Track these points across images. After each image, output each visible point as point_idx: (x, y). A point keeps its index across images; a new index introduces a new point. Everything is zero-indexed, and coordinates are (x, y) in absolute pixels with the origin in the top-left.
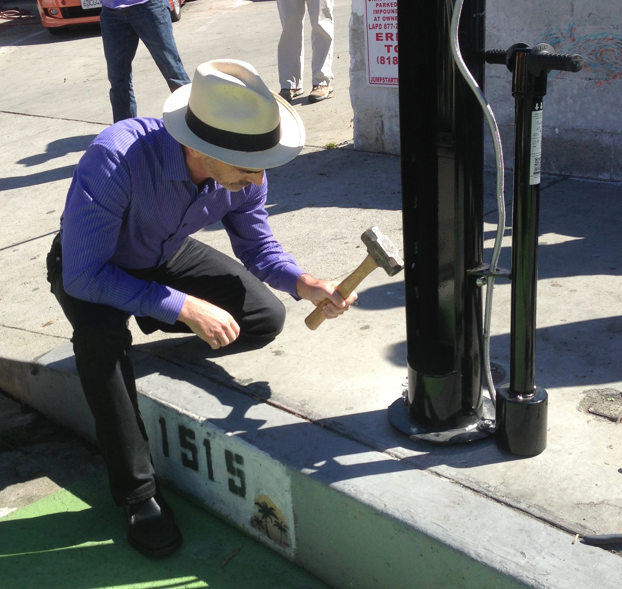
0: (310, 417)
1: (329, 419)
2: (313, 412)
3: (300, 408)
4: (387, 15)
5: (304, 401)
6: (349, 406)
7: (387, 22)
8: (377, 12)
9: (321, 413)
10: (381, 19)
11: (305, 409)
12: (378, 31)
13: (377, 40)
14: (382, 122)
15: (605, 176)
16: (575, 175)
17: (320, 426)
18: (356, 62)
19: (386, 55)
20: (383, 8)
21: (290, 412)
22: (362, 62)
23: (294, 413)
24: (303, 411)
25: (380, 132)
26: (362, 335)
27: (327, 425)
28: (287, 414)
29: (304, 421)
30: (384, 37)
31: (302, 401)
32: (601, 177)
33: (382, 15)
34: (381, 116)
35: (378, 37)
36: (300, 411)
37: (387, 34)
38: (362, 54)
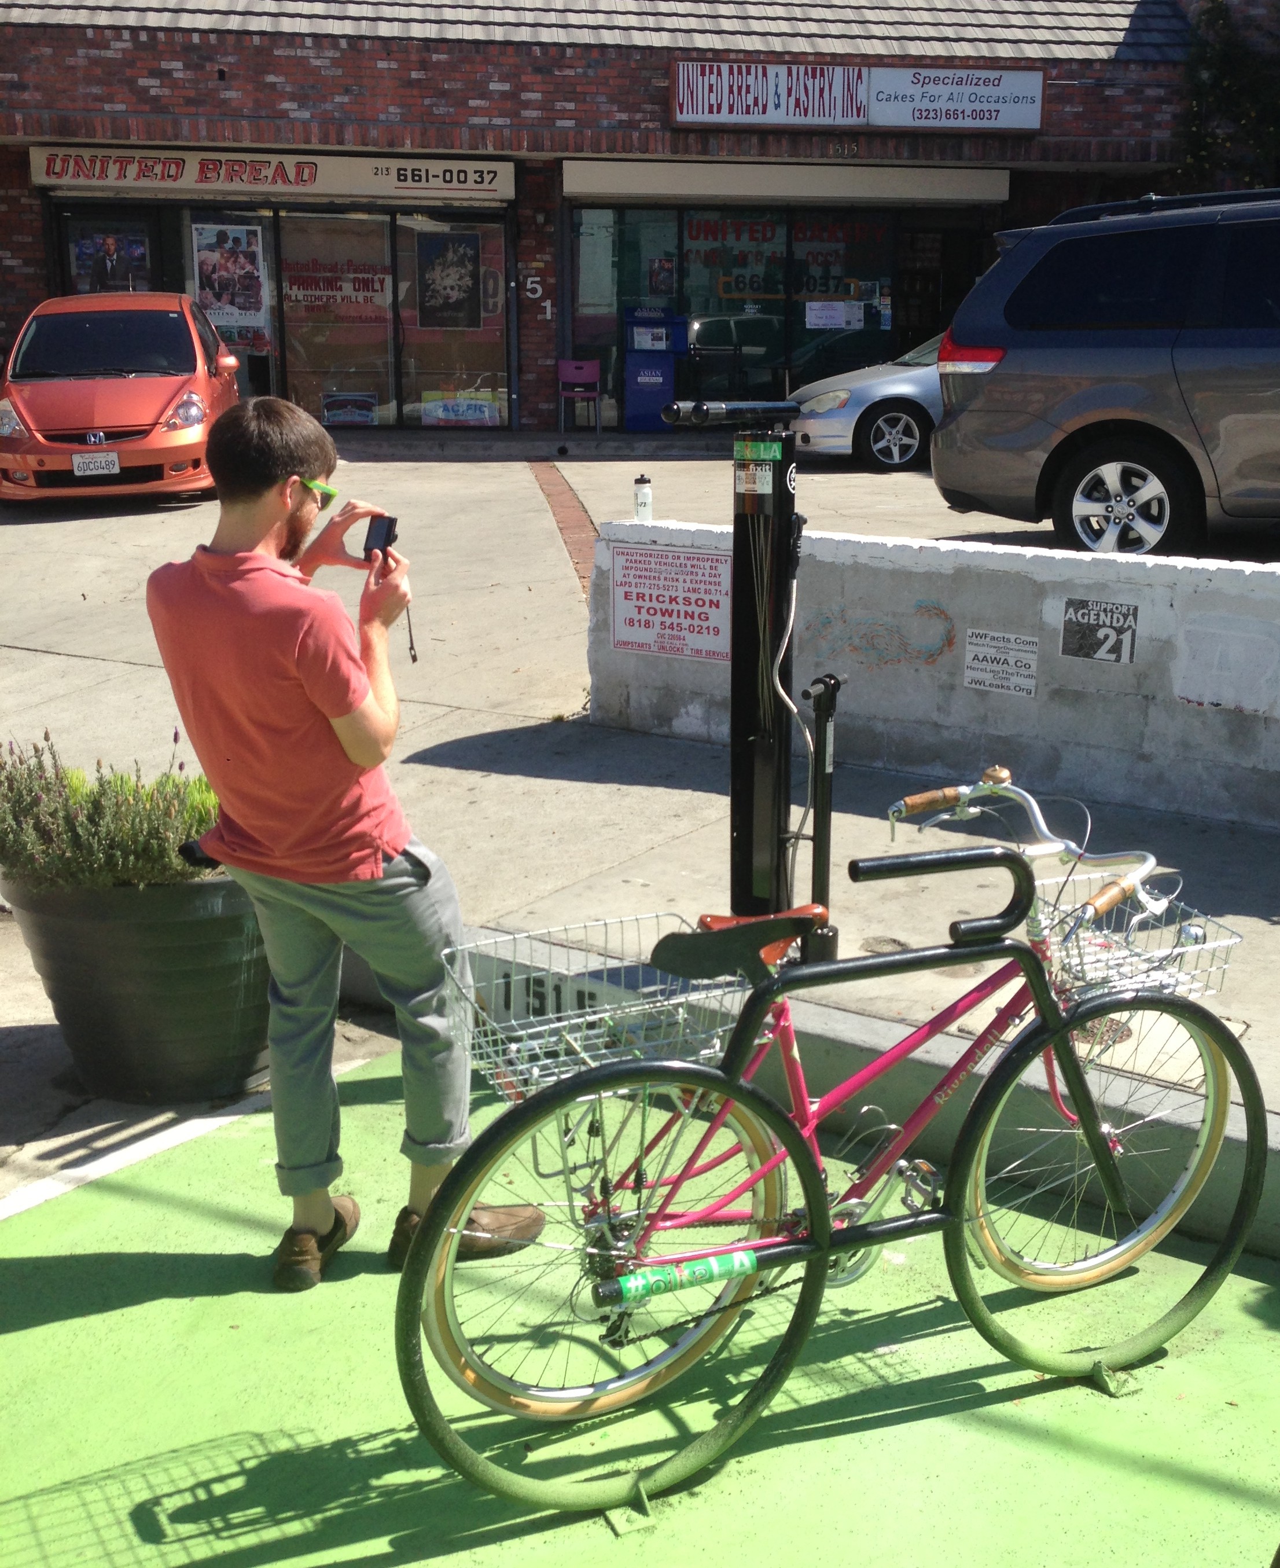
4: (638, 573)
7: (638, 580)
8: (627, 568)
10: (631, 576)
12: (627, 589)
13: (626, 598)
14: (628, 693)
15: (879, 764)
18: (598, 620)
19: (636, 617)
20: (634, 565)
22: (605, 622)
25: (624, 704)
30: (634, 596)
32: (875, 765)
33: (632, 572)
34: (627, 686)
35: (627, 596)
37: (638, 594)
38: (606, 613)
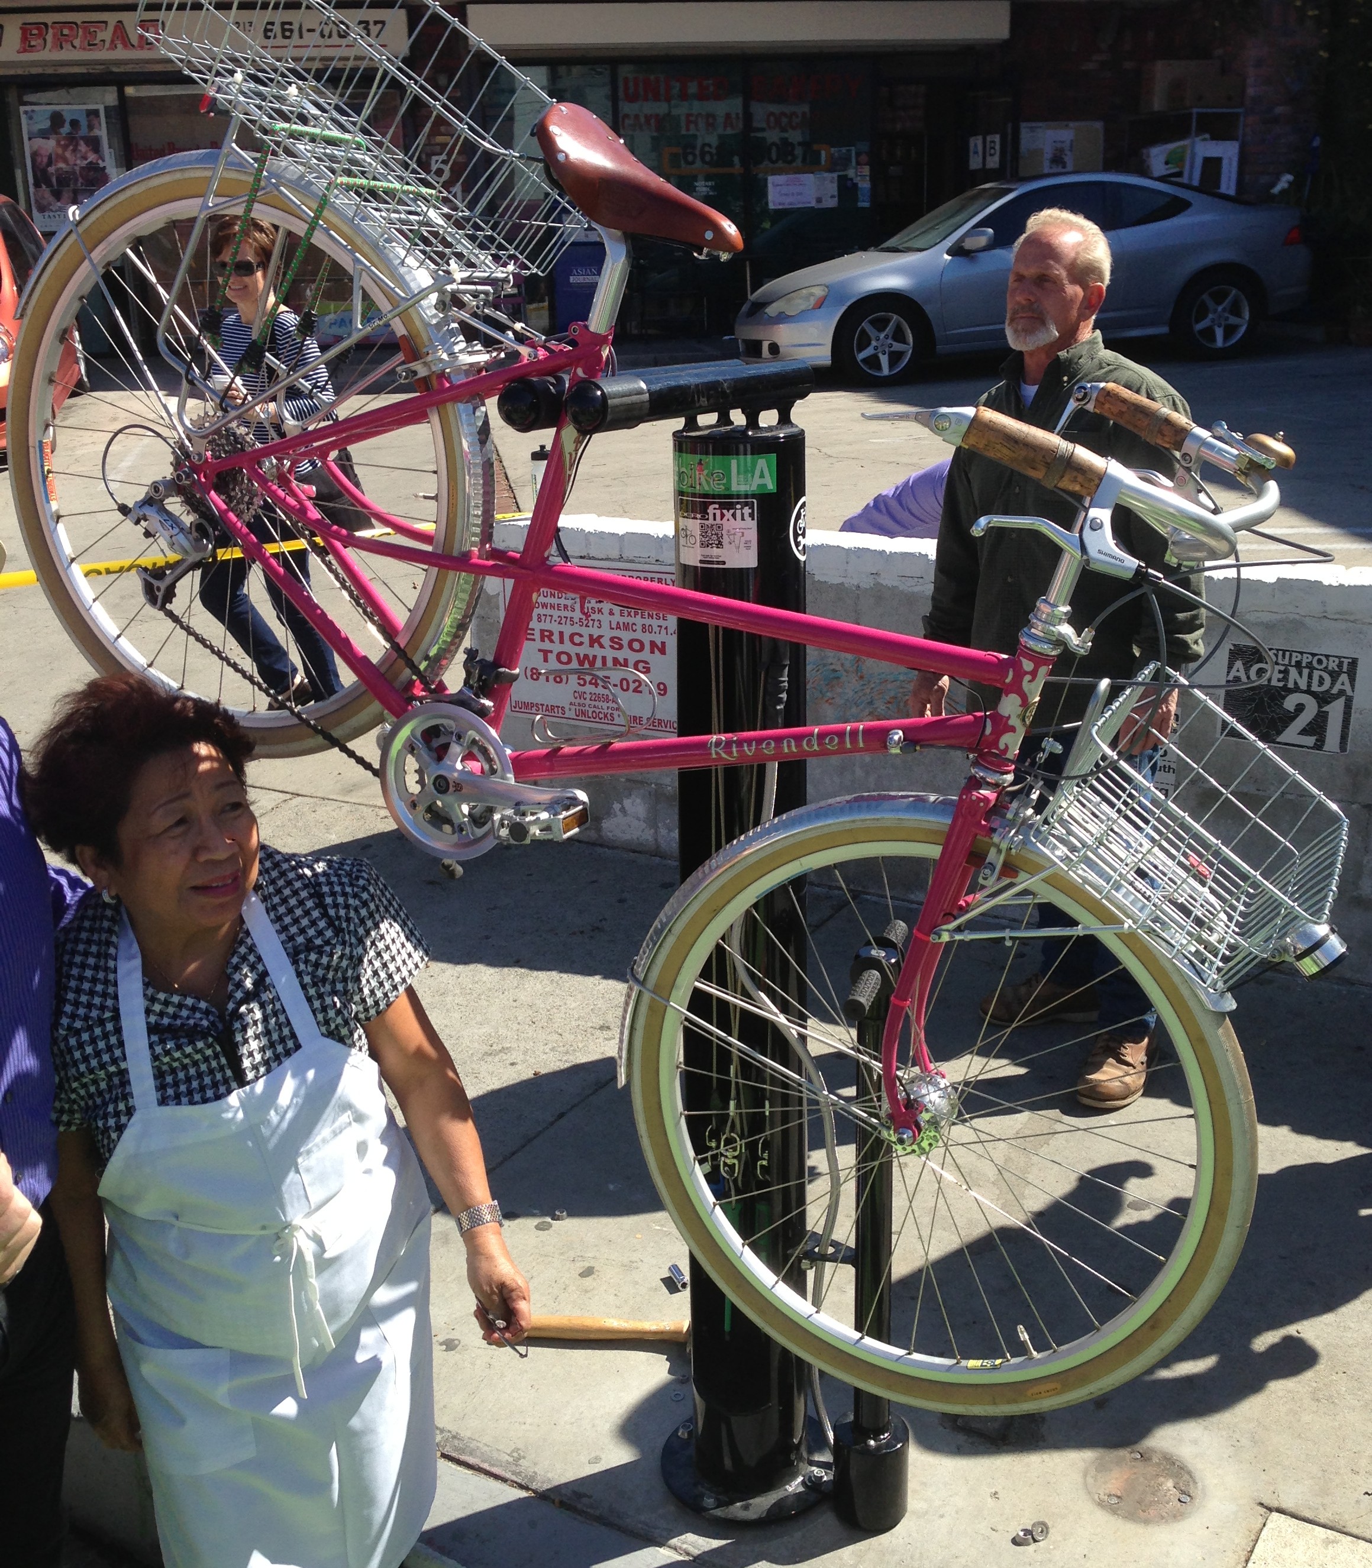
0: (534, 1486)
1: (566, 1484)
2: (536, 1473)
3: (514, 1468)
5: (517, 1450)
6: (593, 1455)
9: (550, 1475)
11: (522, 1469)
16: (872, 891)
17: (553, 1502)
19: (542, 666)
21: (496, 1477)
23: (504, 1480)
24: (519, 1474)
26: (586, 1291)
27: (565, 1499)
28: (492, 1483)
29: (523, 1494)
31: (513, 1451)
36: (514, 1473)
37: (542, 631)
